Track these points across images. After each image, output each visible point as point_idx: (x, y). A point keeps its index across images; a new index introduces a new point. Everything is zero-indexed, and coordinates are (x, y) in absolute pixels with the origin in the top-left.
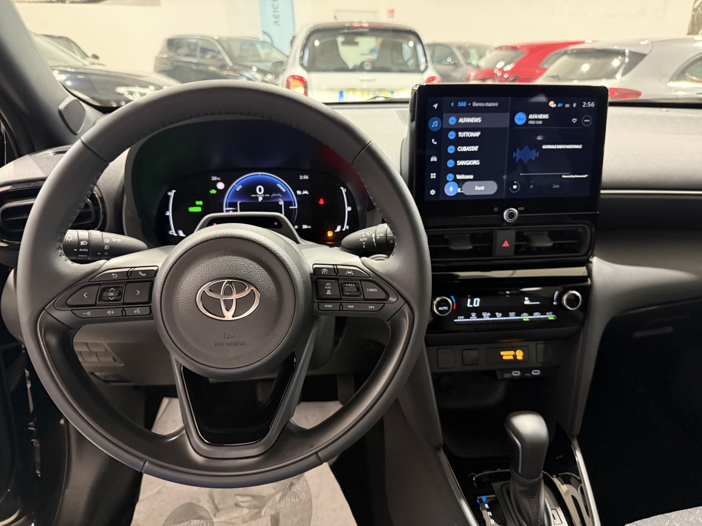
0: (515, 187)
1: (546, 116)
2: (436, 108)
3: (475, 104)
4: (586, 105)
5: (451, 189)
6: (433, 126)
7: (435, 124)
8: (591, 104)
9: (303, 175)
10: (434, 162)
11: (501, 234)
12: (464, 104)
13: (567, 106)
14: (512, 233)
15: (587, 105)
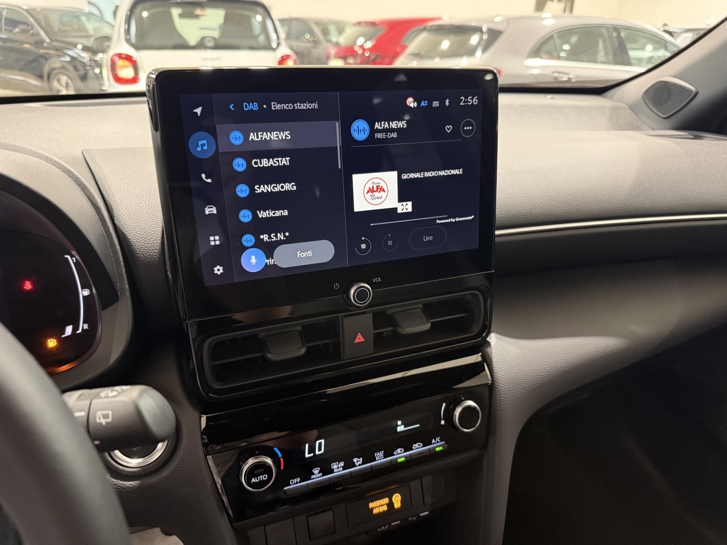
0: (363, 246)
2: (199, 114)
3: (276, 106)
4: (465, 102)
5: (253, 260)
6: (199, 149)
7: (203, 145)
8: (472, 99)
10: (211, 215)
11: (349, 323)
12: (254, 107)
13: (436, 104)
14: (368, 321)
15: (467, 102)
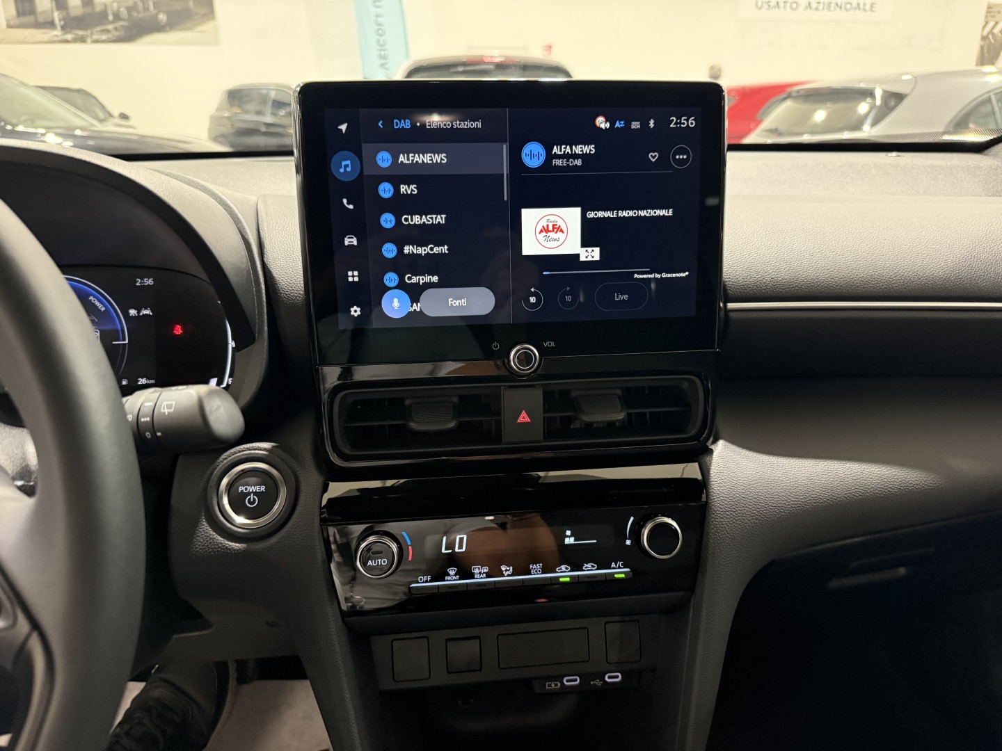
0: (533, 300)
1: (589, 149)
2: (344, 132)
3: (431, 125)
4: (676, 123)
5: (396, 303)
6: (342, 170)
7: (346, 166)
8: (687, 120)
9: (142, 279)
10: (351, 246)
12: (406, 124)
13: (636, 125)
14: (536, 396)
15: (680, 123)
